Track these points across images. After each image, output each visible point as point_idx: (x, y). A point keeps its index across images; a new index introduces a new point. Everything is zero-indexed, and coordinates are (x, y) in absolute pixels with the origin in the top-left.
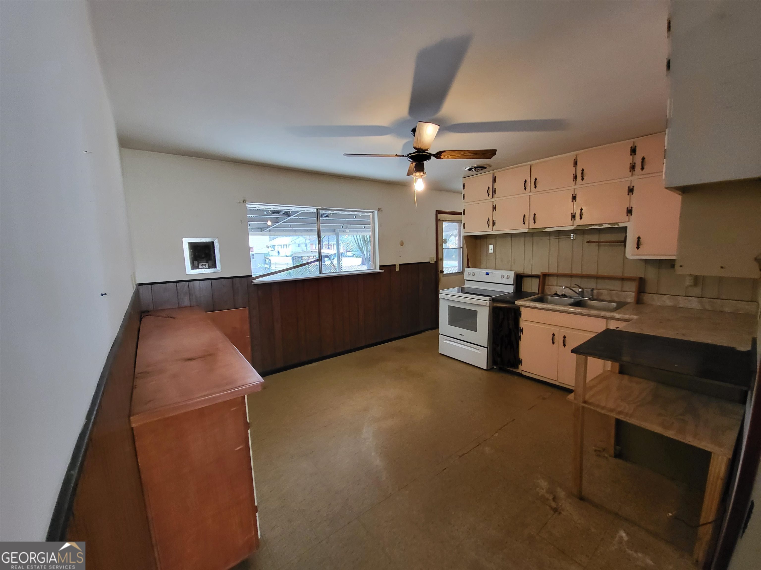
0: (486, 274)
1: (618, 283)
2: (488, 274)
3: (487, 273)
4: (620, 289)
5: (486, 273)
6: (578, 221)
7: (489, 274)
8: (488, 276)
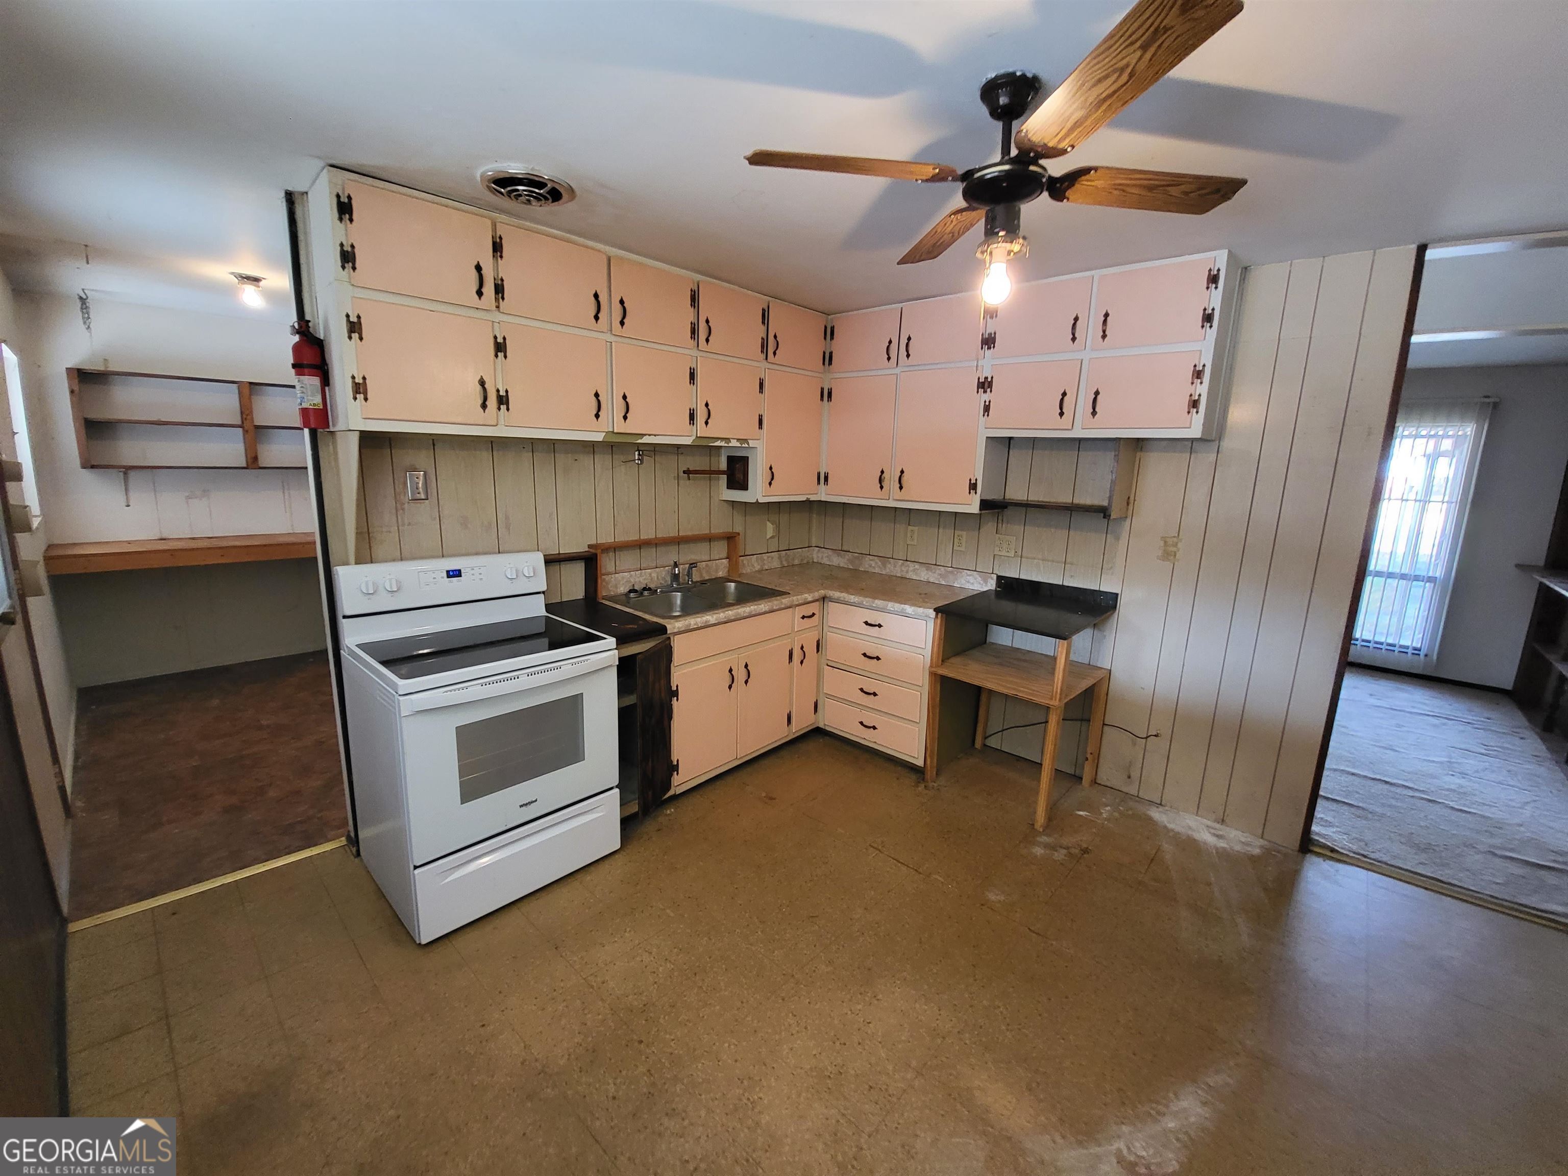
0: (449, 576)
1: (705, 546)
2: (455, 574)
3: (451, 573)
4: (707, 558)
5: (448, 572)
6: (701, 429)
7: (463, 574)
8: (459, 581)
